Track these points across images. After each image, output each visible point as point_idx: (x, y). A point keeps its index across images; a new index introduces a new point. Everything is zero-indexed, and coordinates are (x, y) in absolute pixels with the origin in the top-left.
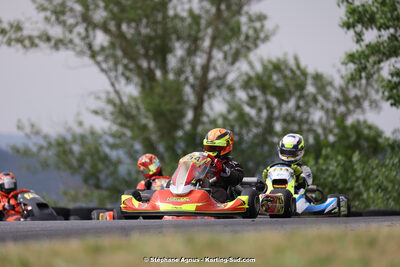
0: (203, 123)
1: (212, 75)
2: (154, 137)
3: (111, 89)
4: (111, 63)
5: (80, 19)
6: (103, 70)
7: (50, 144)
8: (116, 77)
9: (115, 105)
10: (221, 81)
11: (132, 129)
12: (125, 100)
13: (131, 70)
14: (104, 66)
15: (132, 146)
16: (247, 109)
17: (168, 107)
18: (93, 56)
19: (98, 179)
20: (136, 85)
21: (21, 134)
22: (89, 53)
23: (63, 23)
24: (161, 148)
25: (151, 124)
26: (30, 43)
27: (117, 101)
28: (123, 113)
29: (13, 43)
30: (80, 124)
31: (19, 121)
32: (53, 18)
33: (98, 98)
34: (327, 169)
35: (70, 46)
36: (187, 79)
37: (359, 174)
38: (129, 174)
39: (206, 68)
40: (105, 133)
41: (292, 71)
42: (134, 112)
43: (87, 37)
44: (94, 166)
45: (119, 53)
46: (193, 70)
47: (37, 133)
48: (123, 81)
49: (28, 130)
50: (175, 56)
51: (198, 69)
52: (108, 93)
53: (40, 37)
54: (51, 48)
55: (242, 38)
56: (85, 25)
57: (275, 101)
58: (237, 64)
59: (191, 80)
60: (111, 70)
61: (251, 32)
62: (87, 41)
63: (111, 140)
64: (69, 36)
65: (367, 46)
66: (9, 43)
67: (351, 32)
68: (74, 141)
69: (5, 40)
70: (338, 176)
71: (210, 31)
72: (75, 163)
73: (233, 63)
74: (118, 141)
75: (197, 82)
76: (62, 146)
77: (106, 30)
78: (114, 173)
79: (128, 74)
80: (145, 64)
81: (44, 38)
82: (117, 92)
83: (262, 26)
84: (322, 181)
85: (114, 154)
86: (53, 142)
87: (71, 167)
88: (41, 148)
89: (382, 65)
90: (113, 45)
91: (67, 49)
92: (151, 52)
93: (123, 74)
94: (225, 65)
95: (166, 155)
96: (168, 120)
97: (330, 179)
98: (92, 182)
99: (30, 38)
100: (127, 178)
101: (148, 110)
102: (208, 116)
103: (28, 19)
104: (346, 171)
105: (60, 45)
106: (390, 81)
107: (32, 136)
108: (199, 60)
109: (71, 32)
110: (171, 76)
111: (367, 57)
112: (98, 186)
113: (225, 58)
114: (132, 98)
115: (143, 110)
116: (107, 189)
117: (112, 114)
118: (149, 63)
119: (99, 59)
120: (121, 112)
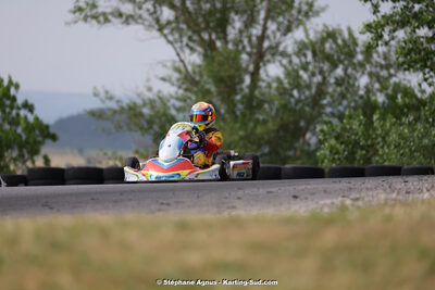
0: (259, 87)
1: (266, 44)
2: (216, 100)
3: (177, 58)
4: (177, 36)
6: (169, 42)
7: (122, 108)
8: (181, 48)
9: (180, 72)
10: (274, 50)
11: (196, 93)
12: (190, 68)
13: (194, 41)
14: (170, 38)
16: (301, 73)
17: (227, 74)
18: (160, 29)
20: (199, 53)
22: (157, 27)
25: (213, 88)
26: (104, 19)
27: (183, 69)
28: (189, 81)
29: (89, 19)
30: (150, 89)
31: (95, 88)
33: (165, 66)
34: (351, 128)
35: (139, 21)
36: (244, 47)
37: (379, 132)
39: (262, 38)
40: (172, 97)
42: (197, 78)
43: (155, 12)
45: (184, 26)
46: (250, 41)
47: (111, 98)
48: (187, 51)
49: (103, 95)
50: (234, 28)
51: (254, 39)
52: (174, 62)
53: (112, 14)
54: (123, 23)
55: (294, 12)
56: (153, 2)
57: (326, 66)
58: (290, 35)
59: (248, 49)
60: (176, 42)
62: (155, 16)
63: (178, 104)
64: (141, 12)
65: (383, 17)
66: (85, 19)
67: (369, 4)
68: (145, 104)
69: (82, 16)
70: (360, 134)
71: (264, 4)
72: (146, 125)
73: (285, 34)
74: (183, 104)
75: (255, 51)
76: (133, 110)
77: (172, 7)
79: (191, 44)
80: (206, 36)
81: (116, 14)
82: (182, 61)
84: (346, 139)
85: (180, 117)
86: (124, 105)
87: (142, 128)
88: (115, 112)
89: (396, 34)
90: (177, 18)
91: (137, 23)
92: (212, 25)
93: (187, 45)
94: (278, 35)
95: (227, 116)
96: (228, 85)
97: (353, 137)
99: (104, 14)
101: (209, 77)
102: (263, 81)
104: (367, 130)
105: (130, 21)
106: (404, 48)
107: (107, 102)
108: (256, 31)
109: (140, 8)
110: (230, 46)
111: (382, 27)
113: (278, 29)
114: (193, 65)
115: (205, 77)
117: (178, 80)
118: (210, 36)
119: (166, 31)
120: (186, 78)
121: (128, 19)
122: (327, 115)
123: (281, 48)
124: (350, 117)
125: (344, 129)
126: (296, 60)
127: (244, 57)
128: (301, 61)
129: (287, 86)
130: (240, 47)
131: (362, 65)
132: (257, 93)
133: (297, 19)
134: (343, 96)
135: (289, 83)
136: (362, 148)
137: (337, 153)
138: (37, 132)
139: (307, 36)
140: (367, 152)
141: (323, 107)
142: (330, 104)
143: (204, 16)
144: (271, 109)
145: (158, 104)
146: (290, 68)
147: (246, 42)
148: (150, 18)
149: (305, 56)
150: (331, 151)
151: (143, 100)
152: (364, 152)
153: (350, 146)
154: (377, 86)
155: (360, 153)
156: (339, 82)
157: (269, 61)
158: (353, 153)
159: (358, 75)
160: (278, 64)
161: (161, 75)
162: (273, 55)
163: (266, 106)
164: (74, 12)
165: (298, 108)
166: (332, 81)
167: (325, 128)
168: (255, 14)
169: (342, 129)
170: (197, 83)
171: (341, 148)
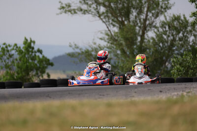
0: (145, 42)
1: (148, 22)
2: (126, 49)
3: (107, 29)
4: (107, 19)
5: (94, 2)
6: (103, 22)
7: (83, 52)
8: (109, 25)
9: (108, 35)
10: (151, 25)
11: (116, 45)
12: (113, 33)
13: (115, 22)
14: (104, 20)
15: (116, 52)
16: (164, 35)
17: (130, 36)
18: (100, 16)
20: (117, 27)
22: (98, 15)
23: (87, 4)
24: (128, 52)
25: (123, 43)
26: (74, 12)
28: (112, 39)
29: (67, 12)
30: (95, 44)
31: (70, 43)
32: (83, 2)
33: (102, 33)
34: (186, 60)
35: (90, 13)
36: (137, 24)
38: (115, 63)
39: (145, 20)
40: (105, 47)
41: (182, 20)
42: (116, 38)
43: (97, 9)
45: (110, 15)
46: (140, 21)
47: (77, 48)
48: (112, 26)
49: (74, 46)
50: (133, 15)
51: (142, 20)
52: (106, 31)
53: (77, 9)
54: (82, 13)
55: (160, 8)
56: (96, 4)
57: (175, 32)
58: (158, 18)
59: (139, 25)
60: (107, 22)
61: (163, 5)
63: (108, 50)
64: (90, 9)
66: (65, 12)
67: (194, 4)
68: (92, 51)
70: (191, 62)
71: (146, 4)
73: (156, 18)
75: (142, 26)
76: (87, 53)
77: (105, 6)
80: (120, 19)
81: (80, 9)
82: (109, 30)
83: (168, 3)
84: (184, 65)
86: (83, 51)
88: (79, 54)
90: (107, 11)
91: (89, 14)
92: (123, 14)
93: (112, 24)
94: (153, 18)
95: (130, 55)
96: (131, 41)
97: (187, 64)
99: (74, 10)
100: (114, 65)
101: (122, 38)
102: (146, 39)
103: (73, 2)
104: (194, 61)
107: (76, 49)
108: (143, 17)
109: (90, 7)
110: (131, 24)
113: (153, 16)
114: (114, 32)
115: (120, 38)
117: (108, 39)
118: (122, 19)
119: (102, 17)
120: (111, 38)
121: (85, 12)
122: (176, 54)
123: (154, 24)
124: (186, 55)
125: (183, 60)
126: (161, 30)
127: (137, 28)
128: (163, 30)
129: (157, 41)
130: (136, 24)
131: (191, 31)
132: (143, 45)
133: (161, 11)
134: (182, 46)
136: (192, 69)
137: (180, 71)
138: (44, 63)
139: (166, 19)
140: (194, 70)
141: (174, 51)
142: (176, 50)
143: (119, 10)
144: (150, 52)
146: (158, 33)
147: (138, 22)
148: (95, 11)
149: (165, 28)
150: (177, 71)
151: (92, 48)
152: (192, 71)
153: (186, 68)
156: (180, 39)
157: (149, 30)
158: (187, 71)
159: (189, 36)
160: (153, 31)
161: (100, 37)
162: (150, 27)
163: (148, 50)
164: (60, 9)
165: (162, 51)
166: (177, 39)
167: (175, 60)
168: (142, 9)
169: (182, 60)
170: (116, 40)
171: (182, 69)
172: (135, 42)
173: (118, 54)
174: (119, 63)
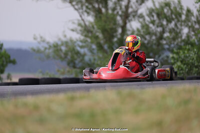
0: (127, 34)
1: (130, 10)
2: (102, 42)
3: (80, 18)
4: (80, 6)
6: (76, 9)
7: (50, 46)
8: (82, 13)
9: (82, 26)
11: (91, 38)
12: (87, 23)
13: (89, 9)
14: (76, 7)
15: (91, 47)
17: (110, 27)
18: (71, 2)
19: (74, 63)
20: (93, 16)
21: (35, 42)
22: (68, 1)
24: (106, 47)
25: (101, 36)
27: (83, 24)
28: (87, 31)
30: (65, 36)
31: (35, 35)
33: (74, 23)
34: (189, 56)
36: (118, 13)
38: (90, 60)
39: (127, 7)
40: (77, 40)
42: (92, 29)
44: (72, 57)
46: (121, 8)
47: (44, 41)
48: (86, 14)
49: (39, 39)
50: (112, 1)
51: (123, 7)
52: (79, 20)
58: (143, 5)
59: (120, 13)
60: (79, 9)
63: (81, 44)
68: (62, 45)
70: (195, 59)
72: (63, 55)
73: (141, 4)
74: (84, 44)
75: (123, 14)
76: (56, 47)
78: (82, 60)
79: (88, 11)
80: (96, 6)
82: (83, 20)
84: (187, 62)
85: (82, 51)
87: (61, 58)
88: (46, 48)
93: (86, 11)
95: (108, 51)
96: (109, 34)
97: (191, 61)
98: (72, 65)
100: (89, 62)
101: (99, 29)
102: (129, 30)
107: (42, 42)
110: (110, 12)
112: (74, 67)
113: (137, 1)
114: (91, 23)
116: (79, 68)
117: (81, 31)
118: (99, 5)
119: (74, 3)
120: (85, 30)
124: (189, 50)
125: (186, 57)
126: (147, 19)
127: (119, 18)
128: (151, 19)
134: (174, 39)
135: (144, 32)
136: (196, 67)
137: (182, 69)
138: (4, 59)
139: (154, 5)
141: (162, 45)
142: (167, 44)
145: (70, 44)
146: (144, 24)
147: (118, 8)
149: (153, 16)
150: (178, 69)
151: (62, 42)
152: (197, 69)
153: (189, 66)
154: (193, 33)
155: (195, 69)
157: (131, 20)
158: (190, 70)
160: (137, 21)
162: (134, 16)
169: (184, 57)
170: (91, 32)
171: (184, 67)
172: (115, 34)
173: (93, 49)
174: (95, 59)
